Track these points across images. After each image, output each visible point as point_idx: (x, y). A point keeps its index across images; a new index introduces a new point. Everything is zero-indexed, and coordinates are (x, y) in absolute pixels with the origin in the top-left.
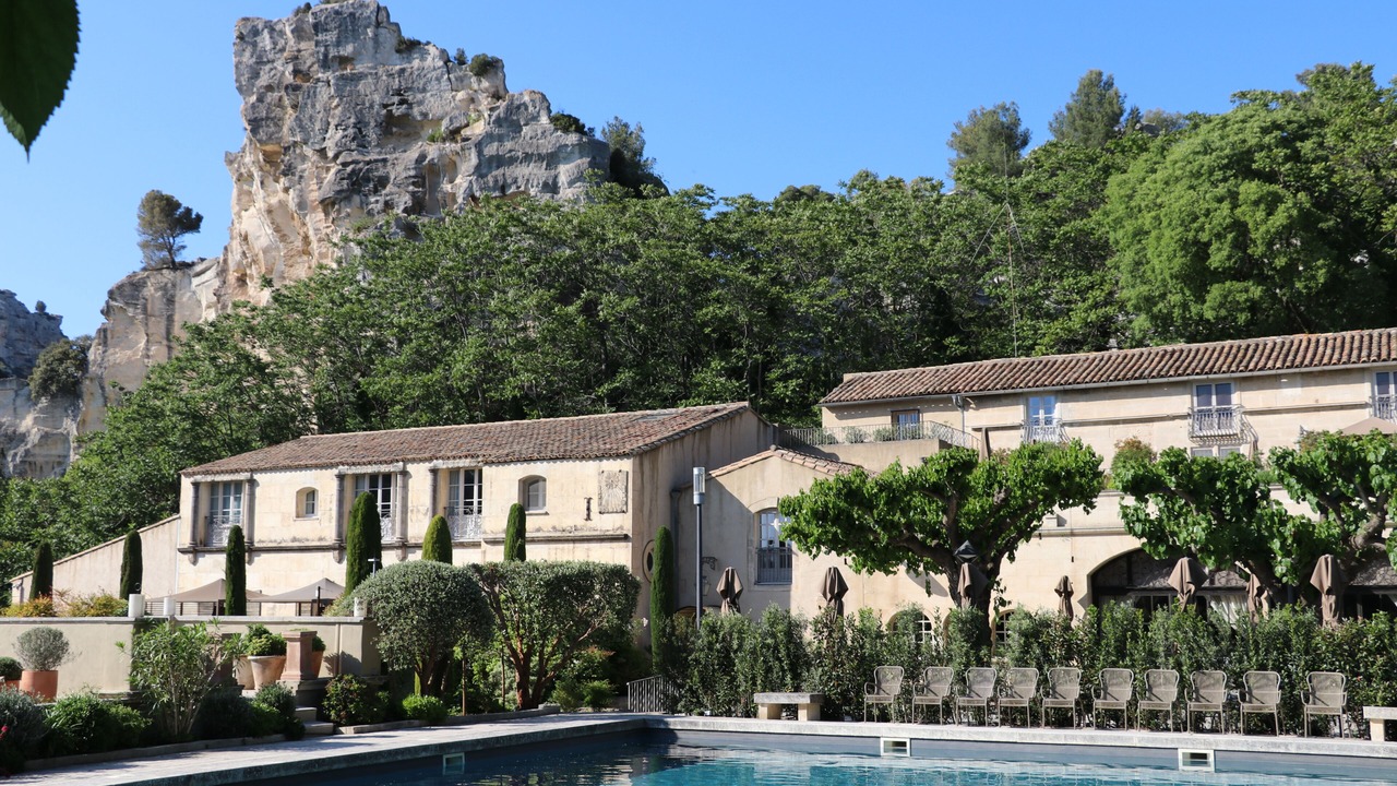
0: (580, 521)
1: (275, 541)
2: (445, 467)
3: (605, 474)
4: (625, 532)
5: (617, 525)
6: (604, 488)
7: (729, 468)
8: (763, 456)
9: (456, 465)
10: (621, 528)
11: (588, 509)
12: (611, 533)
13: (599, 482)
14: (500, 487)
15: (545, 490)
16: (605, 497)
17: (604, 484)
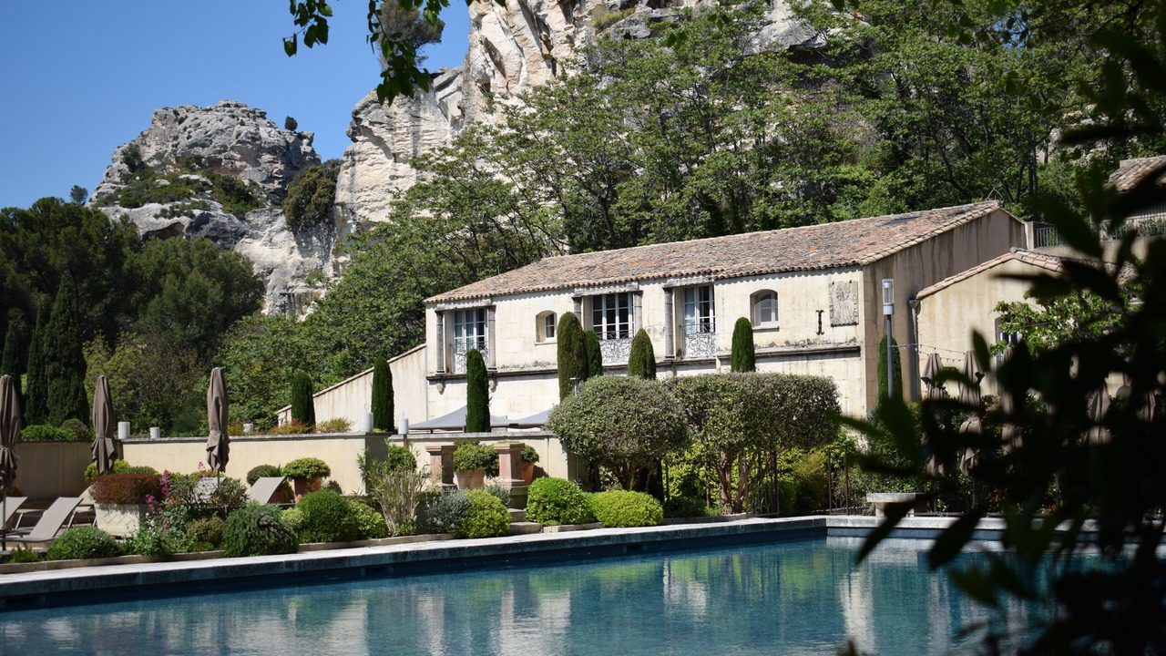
0: (813, 335)
1: (518, 366)
2: (678, 284)
3: (836, 285)
4: (858, 345)
5: (850, 338)
6: (836, 300)
7: (968, 273)
8: (1003, 260)
9: (689, 283)
10: (854, 340)
11: (820, 323)
12: (844, 345)
13: (830, 294)
14: (732, 303)
15: (776, 305)
16: (837, 308)
17: (835, 296)
